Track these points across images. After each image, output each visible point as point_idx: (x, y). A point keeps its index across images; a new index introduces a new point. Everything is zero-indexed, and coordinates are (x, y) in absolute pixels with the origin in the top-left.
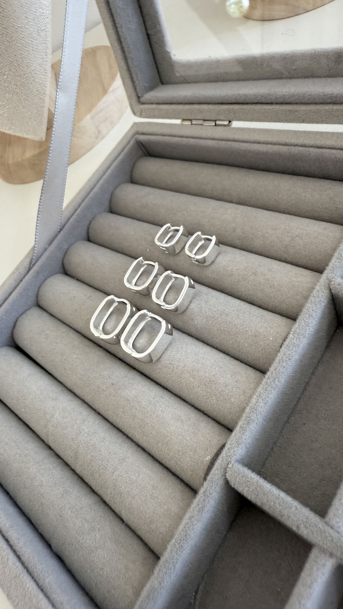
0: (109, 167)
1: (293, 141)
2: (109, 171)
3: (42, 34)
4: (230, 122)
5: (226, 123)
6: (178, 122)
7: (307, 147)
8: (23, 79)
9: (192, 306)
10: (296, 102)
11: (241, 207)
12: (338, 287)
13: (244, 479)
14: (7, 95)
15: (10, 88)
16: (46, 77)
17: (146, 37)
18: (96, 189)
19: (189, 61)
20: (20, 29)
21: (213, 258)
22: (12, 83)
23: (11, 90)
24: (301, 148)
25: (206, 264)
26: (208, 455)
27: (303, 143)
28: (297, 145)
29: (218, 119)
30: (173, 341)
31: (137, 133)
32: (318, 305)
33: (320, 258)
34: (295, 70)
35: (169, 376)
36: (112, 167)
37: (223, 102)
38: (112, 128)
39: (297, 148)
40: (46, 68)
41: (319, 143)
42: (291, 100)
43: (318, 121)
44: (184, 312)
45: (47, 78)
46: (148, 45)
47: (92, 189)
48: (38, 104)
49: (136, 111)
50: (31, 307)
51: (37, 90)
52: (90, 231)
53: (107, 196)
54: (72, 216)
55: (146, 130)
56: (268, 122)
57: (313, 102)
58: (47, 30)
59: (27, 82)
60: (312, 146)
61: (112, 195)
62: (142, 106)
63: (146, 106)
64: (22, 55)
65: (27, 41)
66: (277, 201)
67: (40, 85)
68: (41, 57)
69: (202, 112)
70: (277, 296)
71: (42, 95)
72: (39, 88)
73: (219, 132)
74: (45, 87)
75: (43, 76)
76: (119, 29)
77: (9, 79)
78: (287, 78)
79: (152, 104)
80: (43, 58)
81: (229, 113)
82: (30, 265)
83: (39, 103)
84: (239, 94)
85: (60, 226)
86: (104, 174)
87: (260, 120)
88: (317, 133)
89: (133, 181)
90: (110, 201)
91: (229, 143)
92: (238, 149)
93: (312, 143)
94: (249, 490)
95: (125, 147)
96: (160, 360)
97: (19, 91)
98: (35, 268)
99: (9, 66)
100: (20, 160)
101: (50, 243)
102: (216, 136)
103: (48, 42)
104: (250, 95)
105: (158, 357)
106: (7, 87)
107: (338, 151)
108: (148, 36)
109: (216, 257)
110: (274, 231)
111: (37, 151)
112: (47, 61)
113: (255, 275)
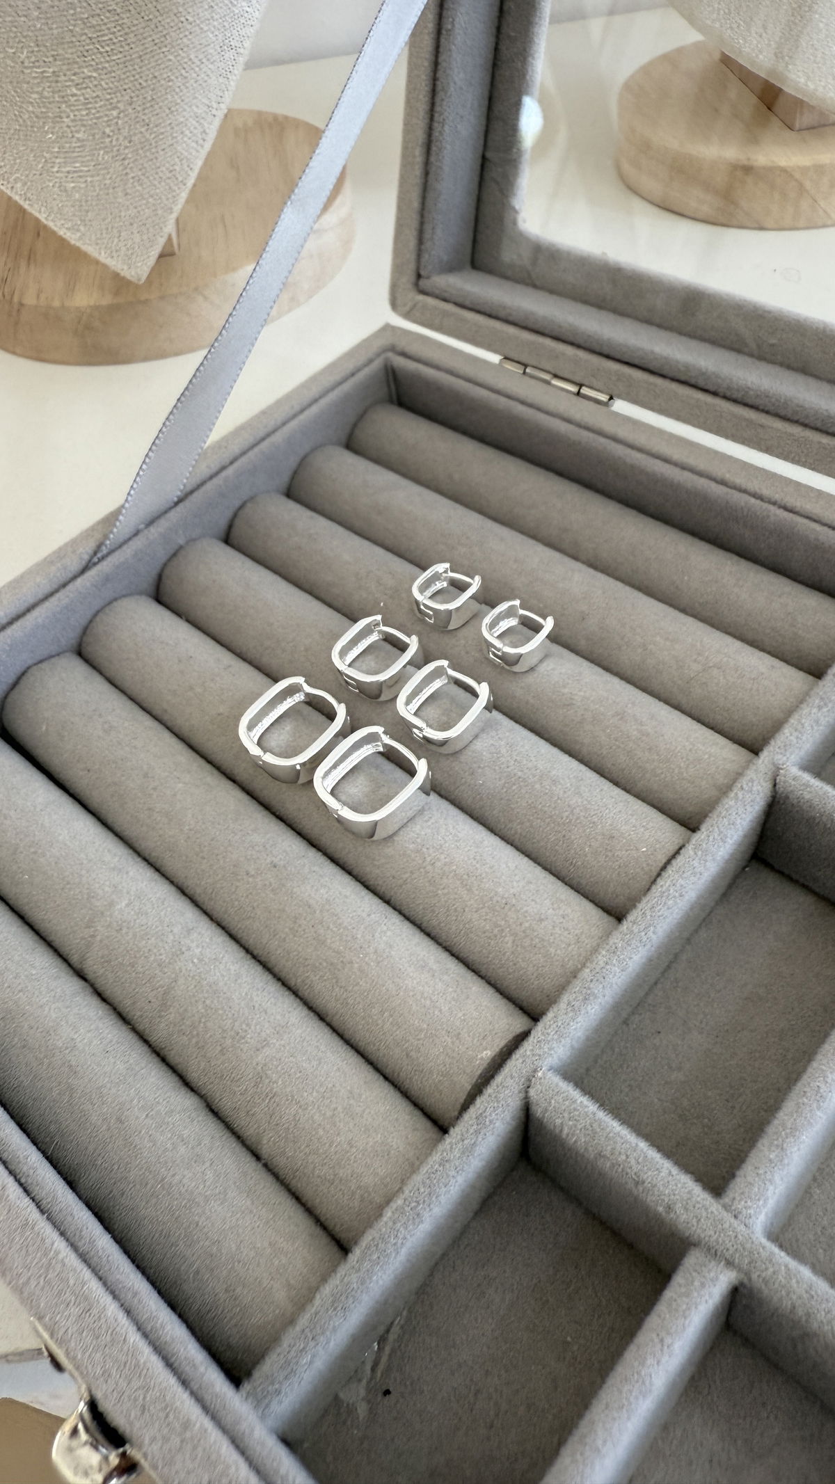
0: (315, 401)
1: (739, 480)
2: (314, 409)
3: (229, 55)
4: (611, 398)
5: (603, 397)
6: (495, 358)
7: (765, 502)
8: (151, 134)
9: (478, 745)
10: (766, 409)
11: (603, 578)
12: (793, 783)
13: (567, 1103)
14: (99, 155)
15: (114, 143)
16: (199, 148)
17: (480, 161)
18: (278, 438)
19: (554, 245)
20: (189, 27)
21: (534, 661)
22: (122, 131)
23: (115, 146)
24: (753, 500)
25: (516, 669)
26: (486, 1049)
27: (758, 491)
28: (745, 491)
29: (587, 384)
30: (426, 808)
31: (393, 349)
32: (748, 807)
33: (754, 720)
34: (773, 345)
35: (407, 875)
36: (323, 402)
37: (612, 354)
38: (290, 310)
39: (746, 497)
40: (207, 131)
41: (791, 501)
42: (758, 402)
43: (797, 458)
44: (456, 754)
45: (201, 151)
46: (476, 179)
47: (268, 435)
48: (160, 198)
49: (399, 302)
50: (64, 652)
51: (171, 168)
52: (237, 522)
53: (293, 462)
54: (211, 477)
55: (414, 349)
56: (694, 425)
57: (802, 420)
58: (242, 51)
59: (156, 142)
60: (774, 503)
61: (303, 463)
62: (421, 297)
63: (431, 301)
64: (169, 81)
65: (192, 56)
66: (677, 587)
67: (181, 160)
68: (207, 102)
69: (557, 357)
70: (660, 771)
71: (177, 185)
72: (176, 167)
73: (582, 411)
74: (191, 169)
75: (194, 145)
76: (436, 125)
77: (120, 122)
78: (751, 355)
79: (445, 300)
80: (209, 107)
81: (618, 380)
82: (92, 558)
83: (163, 197)
84: (652, 352)
85: (181, 491)
86: (302, 411)
87: (678, 418)
88: (789, 482)
89: (351, 445)
90: (295, 473)
91: (602, 440)
92: (620, 458)
93: (777, 497)
94: (575, 1126)
95: (359, 370)
96: (394, 840)
97: (130, 156)
98: (105, 567)
99: (133, 95)
100: (56, 303)
101: (151, 522)
102: (577, 416)
103: (234, 78)
104: (677, 362)
105: (391, 833)
106: (109, 136)
107: (826, 529)
108: (484, 162)
109: (541, 661)
110: (668, 643)
111: (107, 300)
112: (214, 116)
113: (621, 719)
